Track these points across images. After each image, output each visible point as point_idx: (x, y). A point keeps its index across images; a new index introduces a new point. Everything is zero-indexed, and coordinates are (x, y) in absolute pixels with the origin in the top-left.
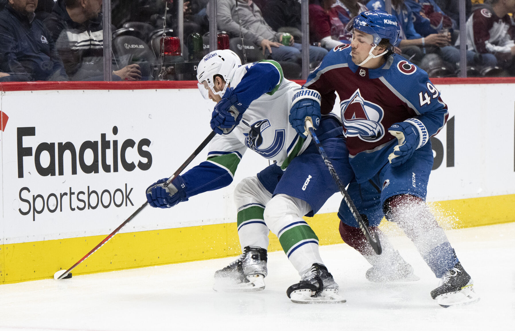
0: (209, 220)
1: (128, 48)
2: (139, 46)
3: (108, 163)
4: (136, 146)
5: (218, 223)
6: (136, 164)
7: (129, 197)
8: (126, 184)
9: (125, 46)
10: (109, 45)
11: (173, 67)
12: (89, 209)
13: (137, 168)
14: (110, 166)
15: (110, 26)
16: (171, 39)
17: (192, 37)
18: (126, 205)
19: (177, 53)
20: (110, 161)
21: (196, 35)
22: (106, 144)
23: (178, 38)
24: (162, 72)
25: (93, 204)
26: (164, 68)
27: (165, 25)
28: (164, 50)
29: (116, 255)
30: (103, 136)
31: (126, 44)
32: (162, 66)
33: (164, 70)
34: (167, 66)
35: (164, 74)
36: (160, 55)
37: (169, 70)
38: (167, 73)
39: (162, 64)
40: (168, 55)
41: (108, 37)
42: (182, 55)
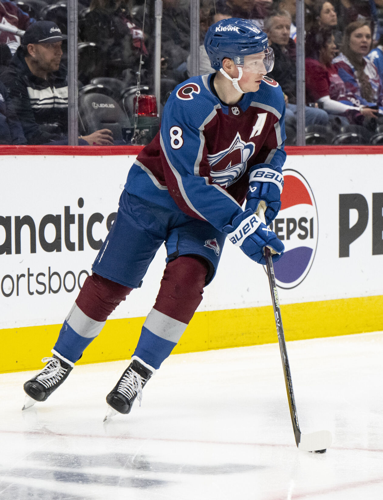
1: (96, 108)
2: (108, 105)
3: (72, 240)
4: (105, 221)
9: (92, 105)
10: (75, 104)
11: (148, 130)
12: (50, 293)
14: (74, 244)
15: (76, 81)
16: (145, 98)
19: (153, 114)
20: (74, 238)
22: (70, 219)
23: (154, 97)
25: (55, 288)
26: (138, 131)
27: (139, 81)
28: (138, 110)
30: (67, 209)
31: (94, 103)
32: (135, 129)
33: (138, 133)
34: (141, 129)
35: (137, 138)
36: (134, 116)
37: (144, 133)
38: (140, 137)
39: (136, 126)
40: (141, 116)
41: (74, 95)
42: (158, 116)
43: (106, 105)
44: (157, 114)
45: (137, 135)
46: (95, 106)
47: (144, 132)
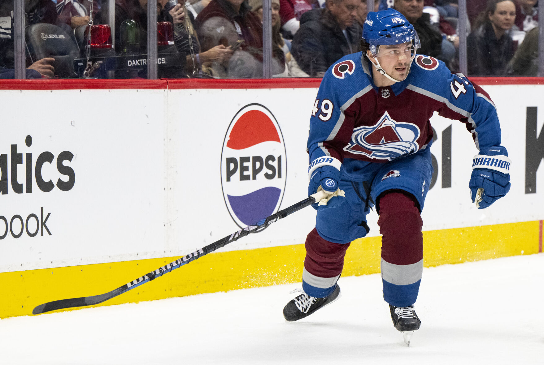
0: (146, 253)
1: (45, 39)
2: (58, 36)
3: (19, 182)
4: (55, 161)
5: (158, 256)
6: (55, 183)
7: (46, 224)
8: (42, 208)
9: (41, 36)
10: (21, 34)
11: (101, 62)
13: (56, 188)
14: (22, 185)
15: (22, 10)
16: (99, 28)
17: (126, 25)
18: (42, 235)
19: (107, 45)
20: (22, 179)
21: (130, 22)
22: (17, 158)
23: (108, 26)
24: (88, 68)
26: (91, 63)
27: (92, 9)
28: (90, 41)
29: (29, 297)
30: (14, 148)
31: (43, 34)
32: (88, 61)
33: (91, 65)
34: (94, 61)
35: (90, 71)
36: (86, 47)
37: (97, 66)
38: (94, 69)
39: (88, 58)
40: (94, 47)
41: (20, 25)
42: (113, 46)
43: (55, 36)
46: (44, 37)
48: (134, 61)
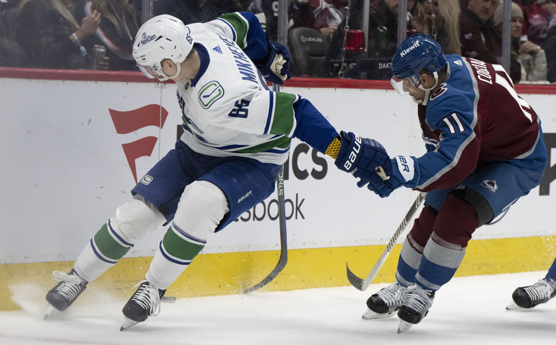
0: (389, 239)
1: (304, 41)
2: (316, 40)
4: (310, 152)
6: (310, 172)
7: (301, 209)
8: (297, 195)
10: (284, 36)
11: (355, 64)
12: (254, 220)
13: (310, 177)
15: (286, 13)
16: (354, 32)
17: (378, 31)
18: (296, 218)
19: (361, 48)
21: (382, 29)
23: (362, 31)
25: (259, 215)
26: (345, 64)
27: (348, 16)
31: (303, 37)
32: (343, 62)
33: (346, 66)
34: (348, 63)
35: (345, 72)
36: (342, 50)
37: (351, 67)
38: (348, 70)
39: (343, 60)
40: (350, 50)
41: (283, 27)
42: (366, 50)
43: (314, 39)
44: (365, 48)
45: (344, 68)
46: (304, 39)
47: (352, 65)
48: (384, 64)
